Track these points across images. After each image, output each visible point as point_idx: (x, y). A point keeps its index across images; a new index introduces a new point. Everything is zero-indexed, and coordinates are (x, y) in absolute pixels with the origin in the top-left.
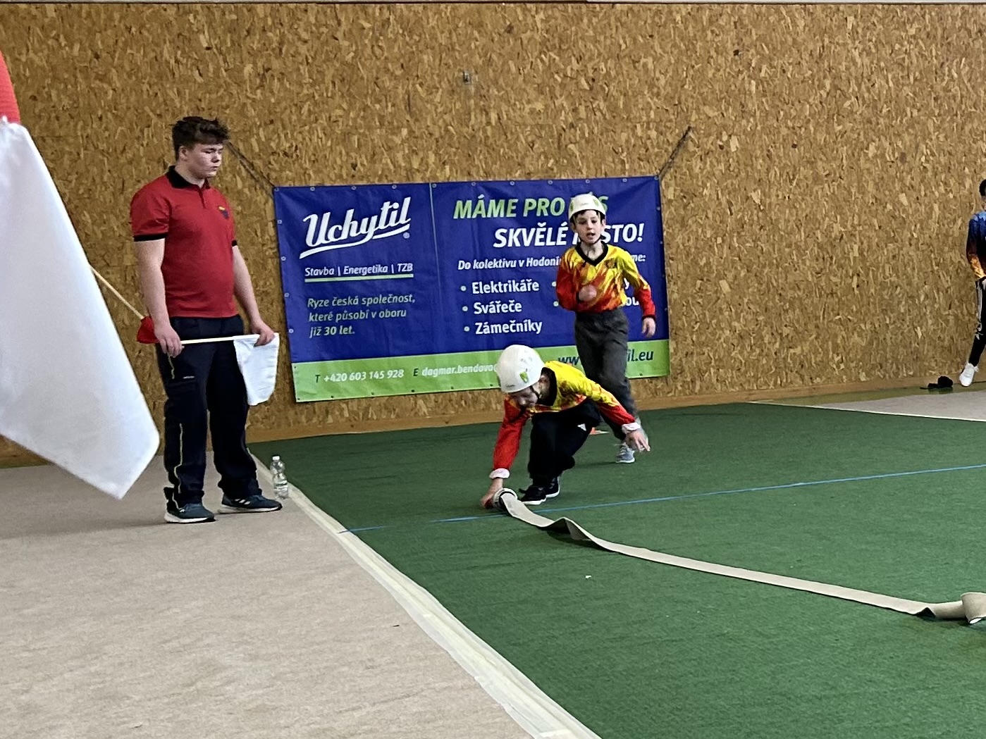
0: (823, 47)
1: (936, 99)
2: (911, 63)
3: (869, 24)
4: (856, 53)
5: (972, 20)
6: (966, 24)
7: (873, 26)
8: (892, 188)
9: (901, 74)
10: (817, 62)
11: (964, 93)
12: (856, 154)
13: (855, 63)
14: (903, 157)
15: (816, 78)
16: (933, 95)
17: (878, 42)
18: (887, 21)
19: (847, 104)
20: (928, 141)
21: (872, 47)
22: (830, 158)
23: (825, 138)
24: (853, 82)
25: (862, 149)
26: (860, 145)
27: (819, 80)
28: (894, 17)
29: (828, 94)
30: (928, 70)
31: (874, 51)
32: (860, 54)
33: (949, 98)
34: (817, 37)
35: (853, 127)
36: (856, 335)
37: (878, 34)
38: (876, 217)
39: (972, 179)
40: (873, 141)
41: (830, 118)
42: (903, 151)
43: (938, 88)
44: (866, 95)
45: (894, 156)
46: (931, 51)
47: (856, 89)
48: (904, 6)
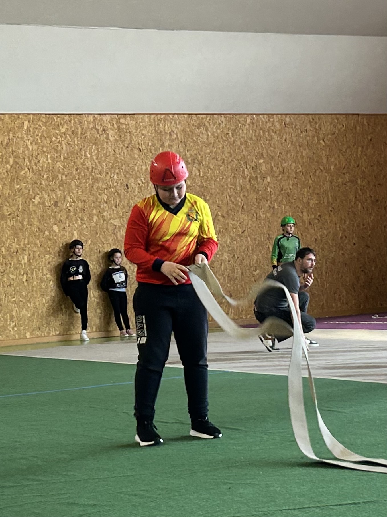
0: (9, 139)
1: (77, 170)
2: (62, 148)
3: (37, 126)
4: (29, 143)
5: (100, 123)
6: (95, 126)
7: (39, 127)
8: (49, 222)
9: (56, 155)
10: (5, 148)
11: (94, 166)
12: (27, 202)
13: (28, 149)
14: (56, 204)
15: (4, 158)
16: (75, 167)
17: (42, 136)
18: (48, 124)
19: (23, 172)
20: (71, 194)
21: (39, 139)
22: (11, 205)
23: (9, 193)
24: (27, 160)
25: (31, 199)
26: (30, 197)
27: (6, 158)
28: (52, 122)
29: (11, 166)
30: (73, 153)
31: (40, 141)
32: (31, 143)
33: (85, 169)
34: (6, 133)
35: (26, 186)
36: (24, 310)
37: (43, 132)
38: (38, 239)
39: (98, 216)
40: (38, 194)
41: (12, 180)
42: (56, 200)
43: (78, 163)
44: (34, 167)
45: (50, 203)
46: (74, 142)
47: (28, 163)
48: (59, 115)
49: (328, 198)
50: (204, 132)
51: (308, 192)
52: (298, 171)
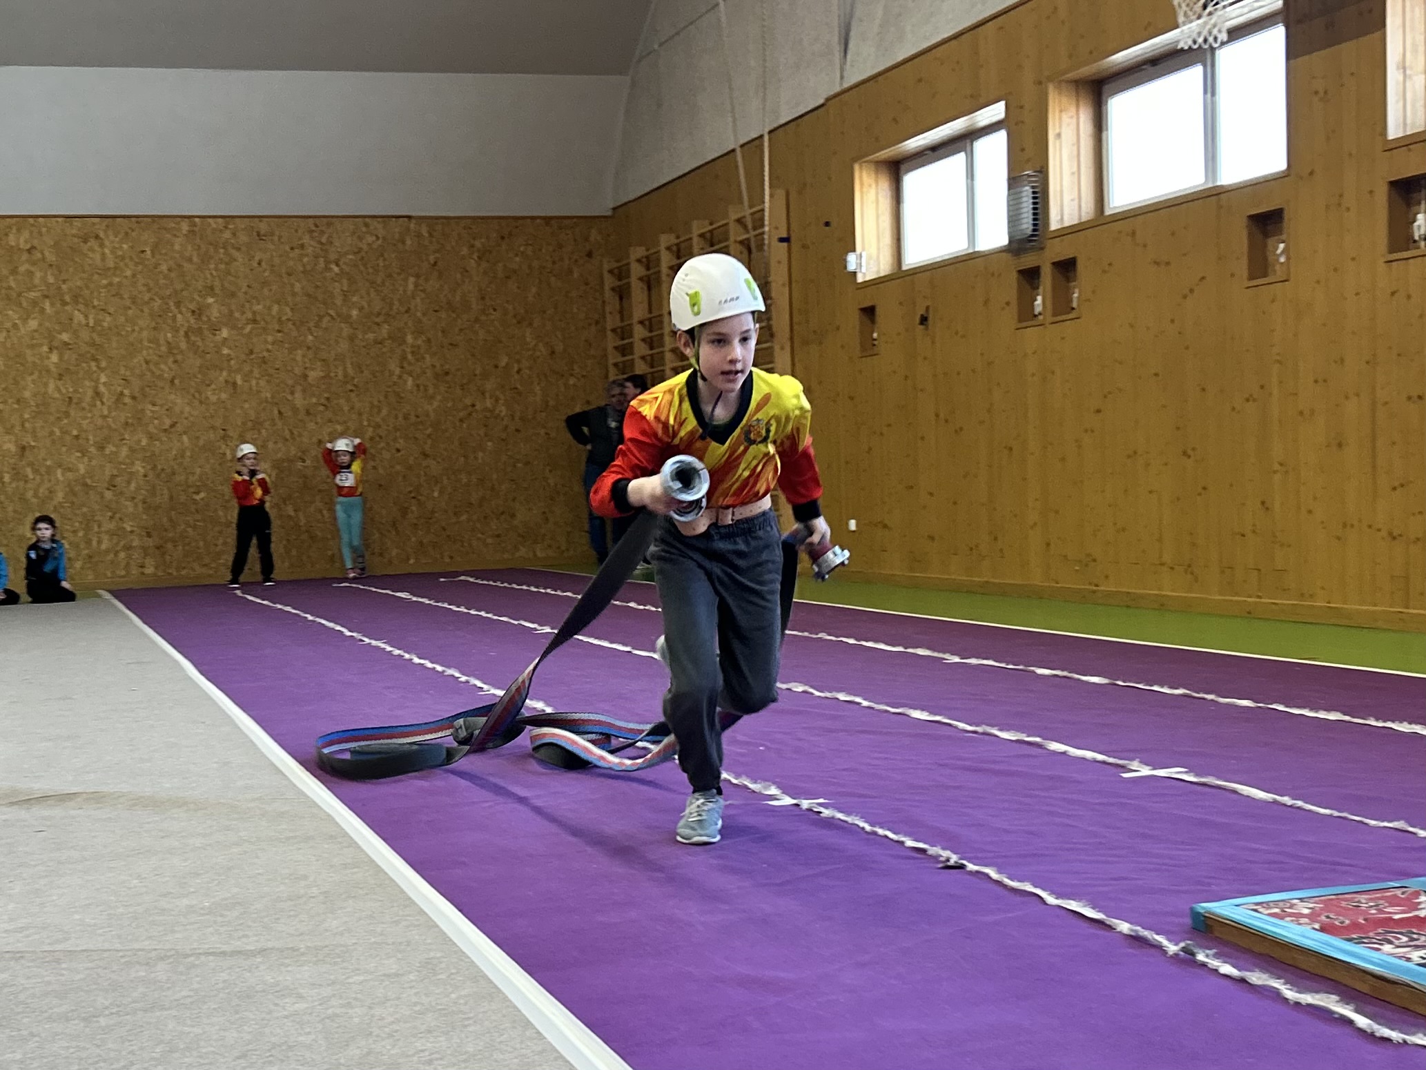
49: (345, 369)
50: (96, 248)
51: (304, 356)
52: (284, 318)
